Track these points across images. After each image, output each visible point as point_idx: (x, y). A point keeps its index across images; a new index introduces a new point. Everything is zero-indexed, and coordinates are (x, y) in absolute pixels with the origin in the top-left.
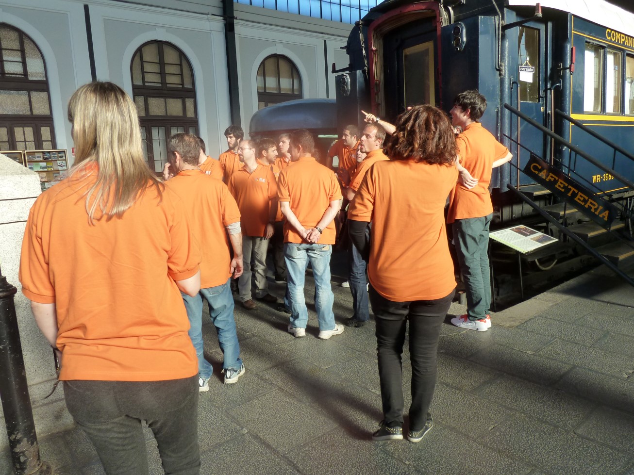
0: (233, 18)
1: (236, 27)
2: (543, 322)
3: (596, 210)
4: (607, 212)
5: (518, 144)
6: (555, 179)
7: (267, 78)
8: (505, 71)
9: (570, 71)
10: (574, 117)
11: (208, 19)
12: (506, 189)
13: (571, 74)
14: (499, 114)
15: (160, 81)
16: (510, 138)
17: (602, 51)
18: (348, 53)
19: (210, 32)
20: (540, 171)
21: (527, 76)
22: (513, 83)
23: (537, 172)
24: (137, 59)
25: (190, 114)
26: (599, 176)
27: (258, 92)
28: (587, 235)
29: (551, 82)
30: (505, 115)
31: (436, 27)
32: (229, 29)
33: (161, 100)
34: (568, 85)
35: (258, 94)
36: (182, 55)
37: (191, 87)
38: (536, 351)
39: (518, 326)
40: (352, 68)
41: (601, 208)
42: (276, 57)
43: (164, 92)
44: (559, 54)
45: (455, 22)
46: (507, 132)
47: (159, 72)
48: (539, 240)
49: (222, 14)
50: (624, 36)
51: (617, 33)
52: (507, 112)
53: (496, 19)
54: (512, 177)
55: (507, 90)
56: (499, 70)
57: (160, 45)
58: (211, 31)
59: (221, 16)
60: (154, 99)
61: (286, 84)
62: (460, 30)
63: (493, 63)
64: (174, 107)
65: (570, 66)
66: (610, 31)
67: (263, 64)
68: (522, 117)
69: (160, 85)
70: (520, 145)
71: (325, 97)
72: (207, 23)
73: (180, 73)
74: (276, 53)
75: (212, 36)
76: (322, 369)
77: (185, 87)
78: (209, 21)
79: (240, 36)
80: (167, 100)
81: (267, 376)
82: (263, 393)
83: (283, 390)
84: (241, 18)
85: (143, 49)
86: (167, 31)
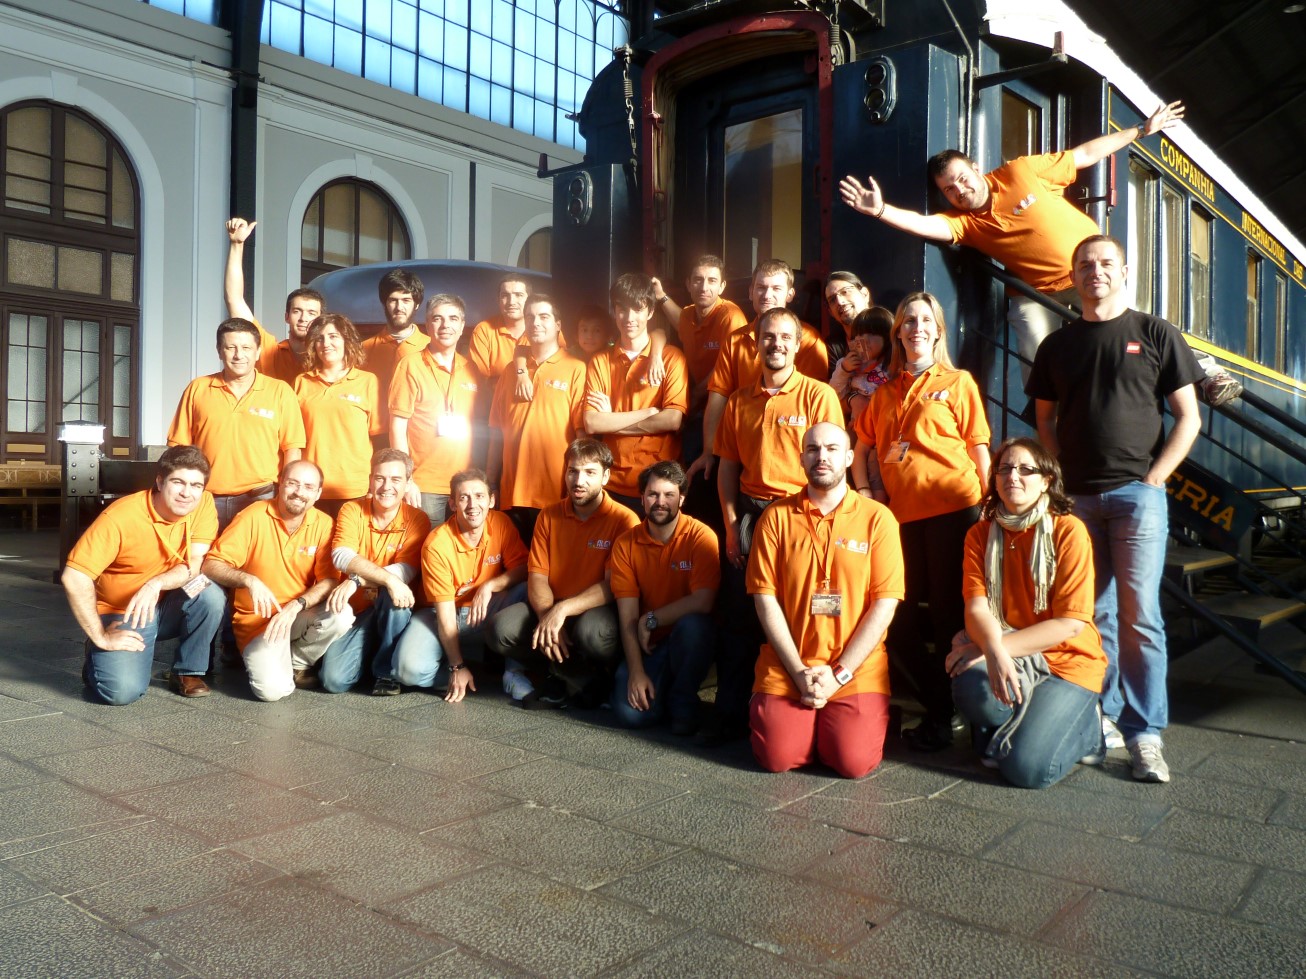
0: (255, 77)
1: (260, 100)
3: (1203, 505)
7: (327, 232)
11: (192, 71)
13: (1107, 213)
15: (47, 202)
16: (988, 338)
17: (1153, 183)
18: (582, 129)
19: (194, 101)
25: (121, 292)
27: (302, 260)
32: (243, 102)
33: (45, 251)
35: (302, 266)
36: (113, 145)
37: (131, 227)
42: (354, 185)
43: (55, 229)
47: (48, 178)
49: (228, 65)
50: (1188, 162)
51: (1178, 151)
53: (960, 62)
57: (58, 114)
58: (195, 99)
59: (224, 69)
60: (24, 243)
61: (372, 250)
62: (885, 73)
64: (80, 271)
66: (1166, 144)
67: (320, 195)
69: (47, 211)
72: (190, 80)
73: (103, 189)
74: (354, 175)
75: (197, 110)
76: (583, 892)
77: (115, 224)
78: (194, 77)
79: (268, 122)
80: (61, 250)
81: (415, 916)
82: (414, 963)
83: (479, 952)
84: (275, 81)
85: (9, 115)
86: (79, 84)
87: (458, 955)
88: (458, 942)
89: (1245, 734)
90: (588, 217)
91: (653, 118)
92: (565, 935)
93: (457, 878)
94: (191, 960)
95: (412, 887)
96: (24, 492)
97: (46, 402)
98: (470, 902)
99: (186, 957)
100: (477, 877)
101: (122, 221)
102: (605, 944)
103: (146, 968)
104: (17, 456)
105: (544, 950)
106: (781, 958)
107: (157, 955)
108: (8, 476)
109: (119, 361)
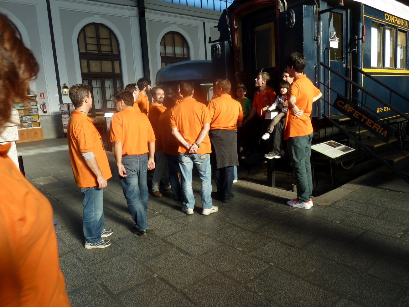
0: (144, 8)
1: (146, 14)
2: (346, 202)
3: (379, 130)
4: (386, 131)
5: (329, 88)
6: (353, 110)
7: (167, 47)
8: (320, 41)
9: (362, 40)
10: (365, 70)
11: (128, 9)
12: (322, 118)
13: (363, 43)
14: (317, 69)
15: (97, 50)
16: (324, 84)
17: (382, 28)
18: (219, 30)
19: (129, 17)
20: (343, 105)
21: (334, 44)
22: (326, 49)
23: (341, 106)
24: (82, 35)
26: (381, 108)
27: (161, 56)
28: (374, 146)
29: (350, 48)
30: (320, 69)
31: (276, 13)
32: (142, 16)
33: (98, 62)
34: (361, 50)
35: (161, 58)
36: (111, 32)
37: (117, 53)
38: (342, 221)
39: (330, 206)
40: (221, 40)
41: (382, 129)
42: (173, 34)
43: (100, 57)
44: (355, 30)
45: (287, 9)
46: (322, 81)
47: (97, 44)
48: (343, 150)
49: (137, 5)
50: (396, 18)
51: (392, 16)
52: (322, 67)
53: (314, 7)
54: (325, 109)
55: (321, 53)
56: (317, 40)
57: (97, 26)
59: (136, 7)
60: (93, 61)
61: (179, 51)
62: (291, 14)
63: (312, 36)
64: (107, 67)
65: (362, 37)
66: (387, 15)
67: (164, 38)
68: (331, 71)
69: (97, 52)
70: (331, 89)
71: (204, 59)
72: (127, 11)
73: (110, 44)
74: (172, 30)
75: (131, 20)
76: (205, 235)
77: (114, 53)
78: (129, 10)
79: (149, 20)
80: (102, 62)
81: (169, 240)
82: (166, 251)
83: (180, 249)
84: (149, 8)
85: (86, 29)
86: (101, 17)
87: (176, 249)
88: (176, 246)
89: (388, 190)
90: (220, 56)
91: (235, 28)
92: (198, 245)
93: (179, 232)
94: (126, 249)
95: (170, 234)
96: (100, 124)
97: (103, 101)
98: (181, 237)
99: (125, 248)
100: (184, 231)
101: (115, 52)
102: (206, 248)
103: (117, 251)
104: (98, 115)
105: (193, 248)
106: (241, 251)
107: (120, 248)
108: (97, 120)
109: (119, 88)
